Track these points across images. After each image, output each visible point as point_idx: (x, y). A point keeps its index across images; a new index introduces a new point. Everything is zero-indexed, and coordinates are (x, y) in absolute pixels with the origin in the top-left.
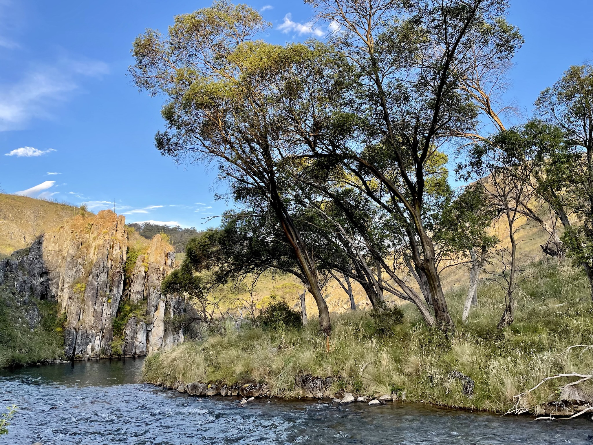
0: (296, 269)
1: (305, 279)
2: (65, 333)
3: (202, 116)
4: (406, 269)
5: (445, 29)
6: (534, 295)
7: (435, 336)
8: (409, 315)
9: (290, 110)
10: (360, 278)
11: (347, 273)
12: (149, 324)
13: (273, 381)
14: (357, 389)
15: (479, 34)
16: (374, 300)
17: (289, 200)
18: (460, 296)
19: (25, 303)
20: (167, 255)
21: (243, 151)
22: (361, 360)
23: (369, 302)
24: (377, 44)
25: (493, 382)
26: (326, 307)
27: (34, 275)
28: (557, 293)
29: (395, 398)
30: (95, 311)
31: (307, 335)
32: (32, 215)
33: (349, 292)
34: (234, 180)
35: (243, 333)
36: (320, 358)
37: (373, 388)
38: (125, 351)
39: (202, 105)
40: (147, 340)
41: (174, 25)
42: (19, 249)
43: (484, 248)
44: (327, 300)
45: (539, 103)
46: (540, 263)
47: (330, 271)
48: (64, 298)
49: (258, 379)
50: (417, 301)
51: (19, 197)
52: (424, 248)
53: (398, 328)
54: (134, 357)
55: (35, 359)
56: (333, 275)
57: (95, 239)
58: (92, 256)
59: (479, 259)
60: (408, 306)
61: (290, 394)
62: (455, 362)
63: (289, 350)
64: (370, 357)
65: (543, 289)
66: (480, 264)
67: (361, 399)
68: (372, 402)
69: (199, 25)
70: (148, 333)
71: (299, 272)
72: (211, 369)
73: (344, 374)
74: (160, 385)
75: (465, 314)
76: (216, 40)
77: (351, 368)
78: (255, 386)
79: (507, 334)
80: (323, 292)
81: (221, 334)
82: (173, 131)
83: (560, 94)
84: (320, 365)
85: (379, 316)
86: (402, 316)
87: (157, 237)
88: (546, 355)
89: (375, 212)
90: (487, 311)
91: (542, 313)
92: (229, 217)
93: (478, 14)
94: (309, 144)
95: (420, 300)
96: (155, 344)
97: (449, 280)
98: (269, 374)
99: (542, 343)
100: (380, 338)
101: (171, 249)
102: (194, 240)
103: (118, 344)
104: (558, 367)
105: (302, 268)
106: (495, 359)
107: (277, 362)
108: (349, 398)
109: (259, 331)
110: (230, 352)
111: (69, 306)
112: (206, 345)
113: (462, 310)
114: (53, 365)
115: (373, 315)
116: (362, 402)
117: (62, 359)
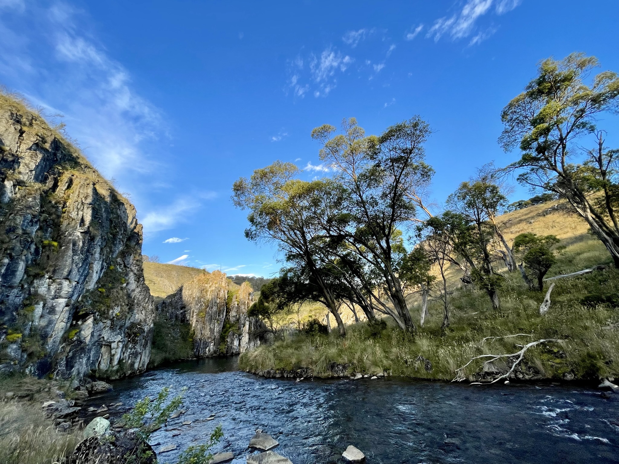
0: (322, 299)
1: (328, 306)
2: (194, 342)
3: (268, 219)
4: (386, 297)
5: (393, 168)
6: (460, 308)
7: (406, 336)
8: (390, 324)
9: (315, 213)
10: (360, 303)
11: (352, 301)
12: (240, 335)
13: (314, 367)
14: (363, 371)
15: (411, 170)
16: (369, 316)
17: (316, 260)
18: (418, 311)
19: (172, 325)
20: (250, 294)
21: (291, 235)
22: (364, 352)
23: (366, 316)
24: (359, 178)
25: (442, 362)
26: (342, 322)
27: (177, 309)
28: (473, 306)
29: (386, 375)
30: (210, 328)
31: (332, 339)
32: (176, 275)
33: (354, 311)
34: (286, 251)
35: (295, 338)
36: (341, 352)
37: (373, 369)
38: (227, 351)
39: (268, 213)
40: (239, 345)
41: (253, 175)
42: (169, 294)
43: (428, 283)
44: (341, 316)
45: (448, 201)
46: (461, 288)
47: (342, 300)
48: (193, 321)
49: (305, 366)
50: (394, 315)
51: (169, 265)
52: (394, 284)
53: (384, 332)
54: (232, 355)
55: (177, 357)
56: (344, 302)
57: (210, 287)
58: (209, 297)
59: (427, 289)
60: (388, 318)
61: (324, 375)
62: (419, 351)
63: (322, 348)
64: (369, 350)
65: (464, 304)
66: (427, 292)
67: (366, 376)
68: (373, 378)
69: (266, 174)
70: (240, 340)
71: (325, 301)
72: (277, 362)
73: (355, 361)
74: (248, 372)
75: (422, 321)
76: (275, 180)
77: (359, 357)
78: (304, 371)
79: (447, 332)
80: (339, 312)
81: (282, 340)
82: (254, 228)
83: (458, 196)
84: (341, 357)
85: (373, 326)
86: (386, 325)
87: (244, 284)
88: (471, 344)
89: (365, 264)
90: (434, 319)
91: (466, 318)
92: (284, 271)
93: (409, 160)
94: (326, 229)
95: (395, 315)
96: (244, 347)
97: (410, 301)
98: (311, 363)
99: (468, 337)
100: (374, 338)
101: (251, 290)
102: (264, 285)
103: (223, 348)
104: (479, 351)
105: (326, 298)
106: (442, 348)
107: (315, 356)
108: (359, 376)
109: (303, 337)
110: (288, 351)
111: (196, 326)
112: (274, 347)
113: (420, 320)
114: (188, 361)
115: (369, 325)
116: (367, 378)
117: (193, 357)
